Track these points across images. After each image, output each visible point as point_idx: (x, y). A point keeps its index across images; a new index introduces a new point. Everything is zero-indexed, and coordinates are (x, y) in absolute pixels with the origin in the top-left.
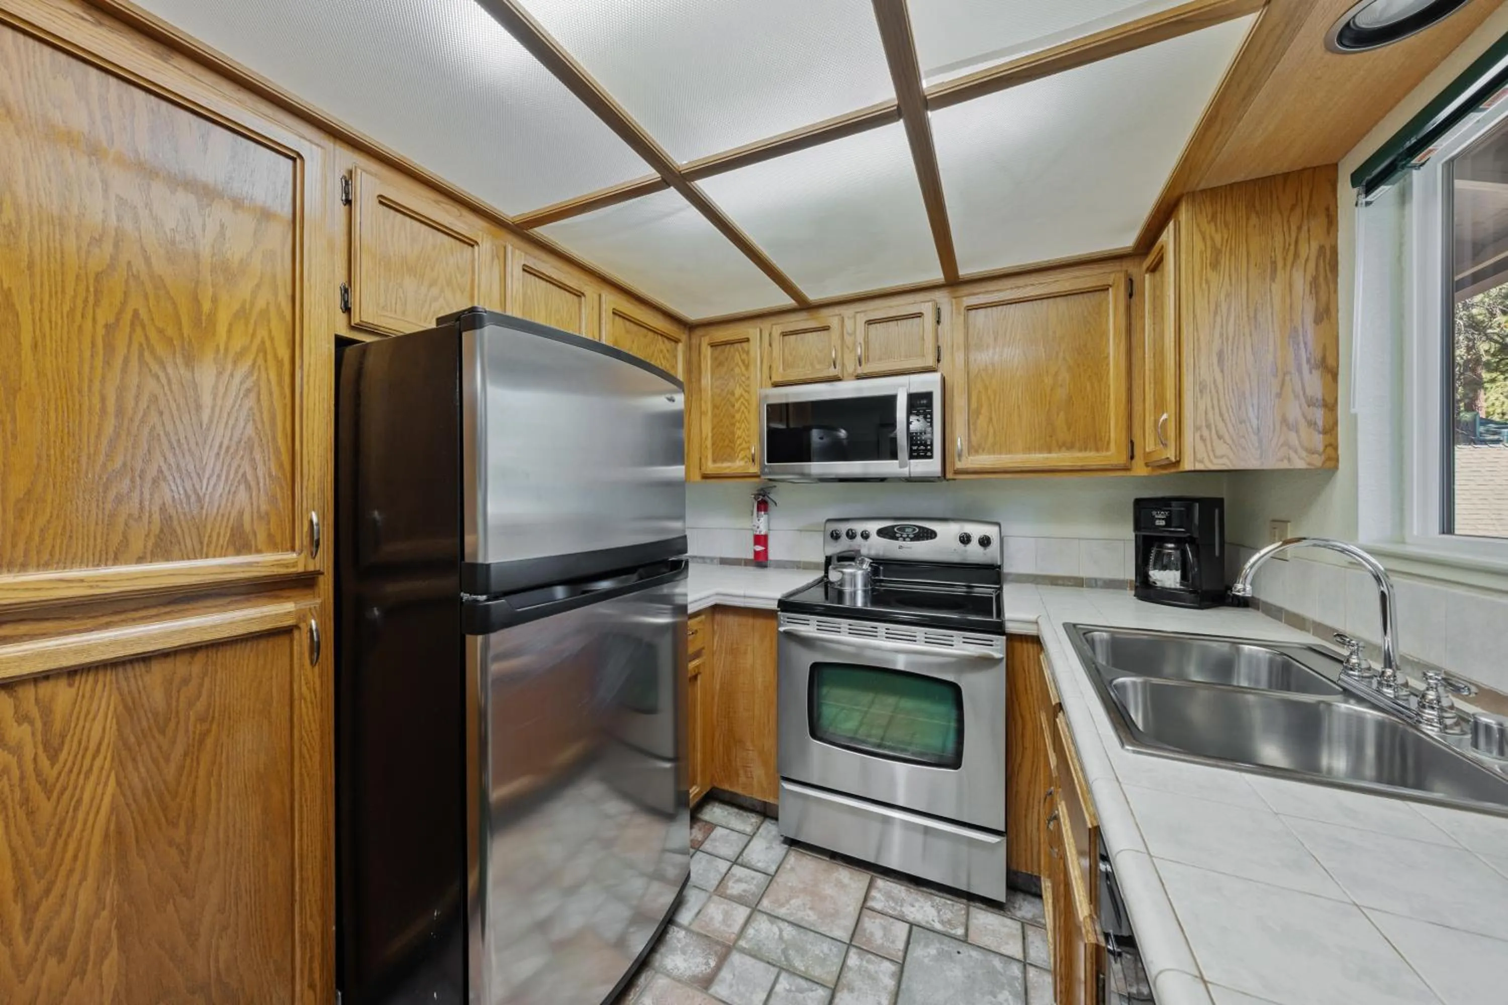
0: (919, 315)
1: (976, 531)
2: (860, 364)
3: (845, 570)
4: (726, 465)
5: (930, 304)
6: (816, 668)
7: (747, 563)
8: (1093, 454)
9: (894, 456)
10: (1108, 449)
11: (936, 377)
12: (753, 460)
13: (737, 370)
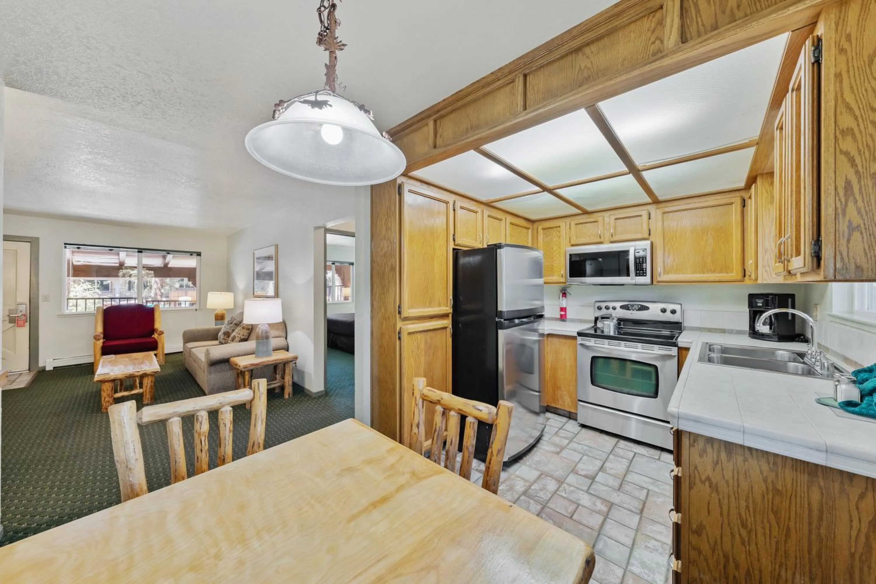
0: (641, 216)
1: (670, 307)
2: (612, 236)
3: (605, 322)
4: (549, 278)
5: (646, 211)
6: (594, 358)
7: (556, 319)
8: (725, 275)
9: (628, 275)
10: (732, 272)
11: (648, 242)
12: (562, 276)
13: (554, 239)
